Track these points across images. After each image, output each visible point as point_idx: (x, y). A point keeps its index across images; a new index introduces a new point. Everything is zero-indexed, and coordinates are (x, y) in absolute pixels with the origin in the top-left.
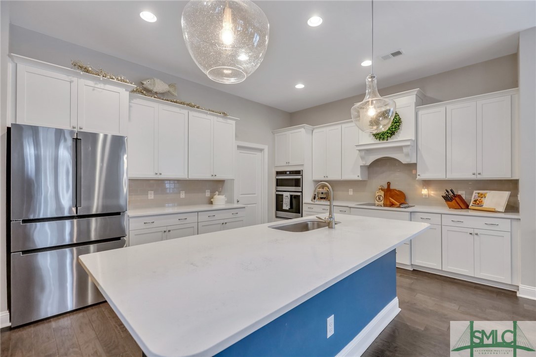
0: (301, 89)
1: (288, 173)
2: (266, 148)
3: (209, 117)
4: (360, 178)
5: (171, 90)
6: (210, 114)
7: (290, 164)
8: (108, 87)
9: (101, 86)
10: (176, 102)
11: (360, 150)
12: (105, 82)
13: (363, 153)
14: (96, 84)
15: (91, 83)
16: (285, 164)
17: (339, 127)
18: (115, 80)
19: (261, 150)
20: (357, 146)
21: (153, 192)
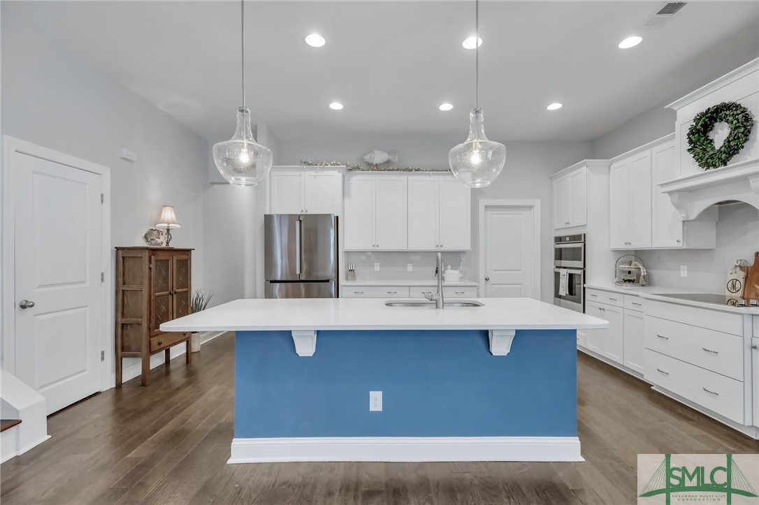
0: (556, 110)
1: (568, 239)
2: (537, 203)
3: (433, 178)
4: (680, 246)
5: (391, 158)
6: (432, 174)
7: (570, 226)
8: (326, 173)
9: (320, 173)
10: (392, 170)
11: (670, 193)
12: (323, 169)
13: (676, 197)
14: (316, 172)
15: (312, 173)
16: (564, 226)
17: (647, 153)
18: (329, 166)
19: (531, 207)
20: (662, 185)
21: (378, 264)
